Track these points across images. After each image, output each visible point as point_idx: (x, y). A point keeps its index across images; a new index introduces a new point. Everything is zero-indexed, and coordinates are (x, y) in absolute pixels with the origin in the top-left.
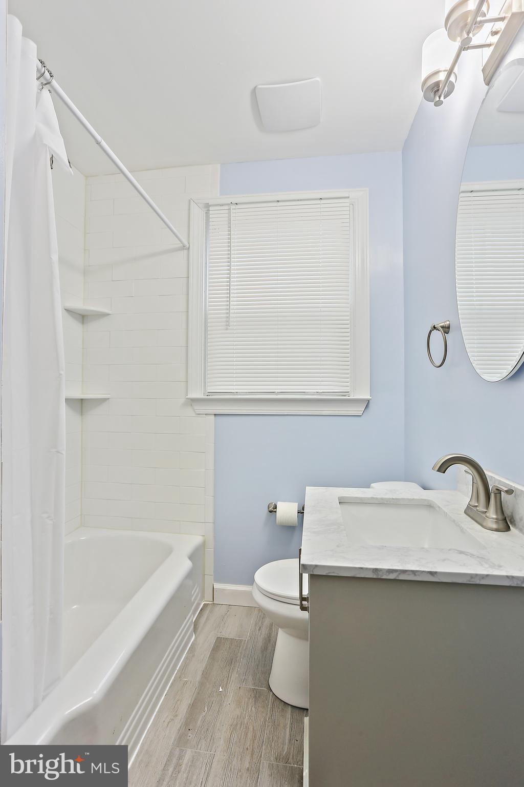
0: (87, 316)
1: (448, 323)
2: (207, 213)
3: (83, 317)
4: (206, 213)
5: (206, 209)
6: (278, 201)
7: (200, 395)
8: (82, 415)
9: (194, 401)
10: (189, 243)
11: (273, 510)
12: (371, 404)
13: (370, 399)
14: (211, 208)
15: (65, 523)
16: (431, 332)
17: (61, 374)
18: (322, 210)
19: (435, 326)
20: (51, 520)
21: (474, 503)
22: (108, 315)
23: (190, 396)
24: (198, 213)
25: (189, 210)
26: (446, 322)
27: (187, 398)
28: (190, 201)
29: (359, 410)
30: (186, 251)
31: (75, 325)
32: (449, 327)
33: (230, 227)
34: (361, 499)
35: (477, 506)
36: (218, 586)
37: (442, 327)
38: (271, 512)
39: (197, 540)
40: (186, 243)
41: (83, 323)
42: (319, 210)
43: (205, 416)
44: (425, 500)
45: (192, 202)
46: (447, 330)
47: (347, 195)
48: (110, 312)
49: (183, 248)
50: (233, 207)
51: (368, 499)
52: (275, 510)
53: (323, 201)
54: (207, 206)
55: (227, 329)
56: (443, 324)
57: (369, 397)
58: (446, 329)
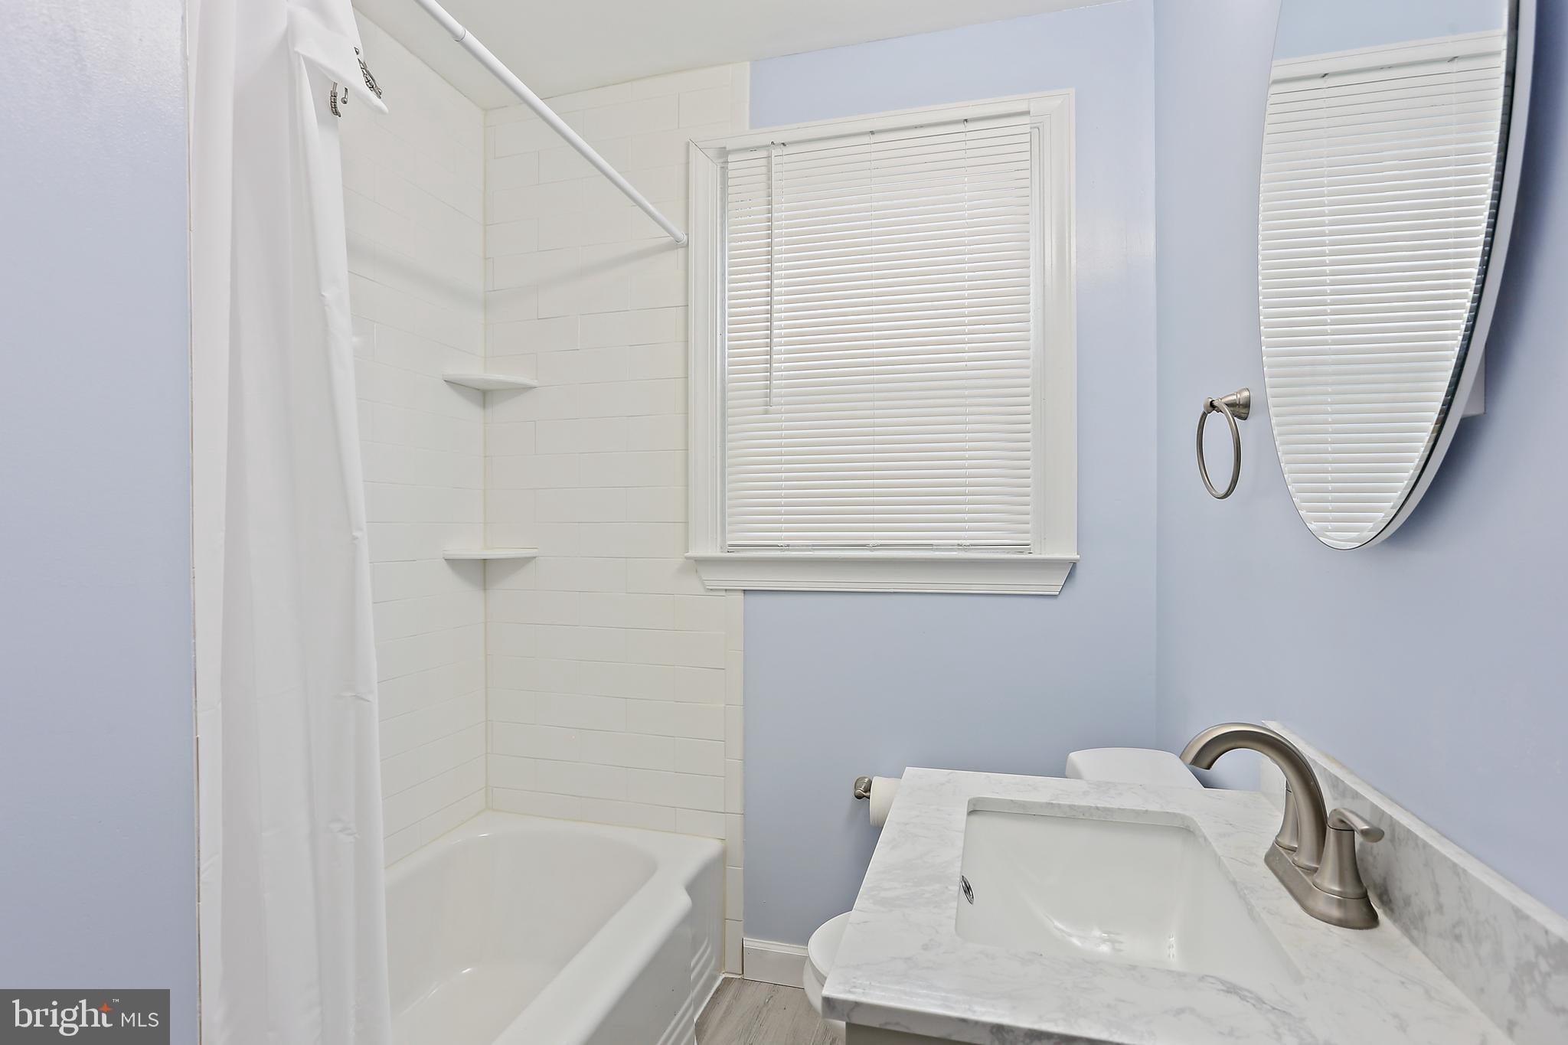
0: (491, 391)
1: (1246, 394)
2: (724, 169)
3: (484, 395)
4: (722, 167)
5: (722, 160)
6: (872, 133)
7: (714, 552)
8: (485, 589)
9: (703, 562)
10: (687, 234)
11: (863, 796)
12: (1079, 571)
13: (1078, 560)
14: (731, 158)
15: (384, 838)
16: (1204, 416)
17: (355, 538)
18: (970, 144)
19: (1215, 403)
20: (352, 834)
21: (1287, 841)
22: (528, 388)
23: (690, 554)
24: (705, 170)
25: (687, 163)
26: (1240, 392)
27: (687, 558)
28: (688, 145)
29: (1053, 583)
30: (681, 251)
31: (467, 411)
32: (1247, 405)
33: (770, 195)
34: (1023, 805)
35: (1294, 850)
36: (750, 943)
37: (1229, 405)
38: (859, 797)
39: (710, 848)
40: (681, 234)
41: (484, 406)
42: (962, 145)
43: (723, 593)
44: (1175, 815)
45: (692, 147)
46: (1244, 411)
47: (1023, 107)
48: (534, 383)
49: (677, 244)
50: (774, 152)
51: (1041, 805)
52: (867, 794)
53: (970, 126)
54: (724, 153)
55: (766, 412)
56: (1234, 397)
57: (1075, 556)
58: (1241, 410)
